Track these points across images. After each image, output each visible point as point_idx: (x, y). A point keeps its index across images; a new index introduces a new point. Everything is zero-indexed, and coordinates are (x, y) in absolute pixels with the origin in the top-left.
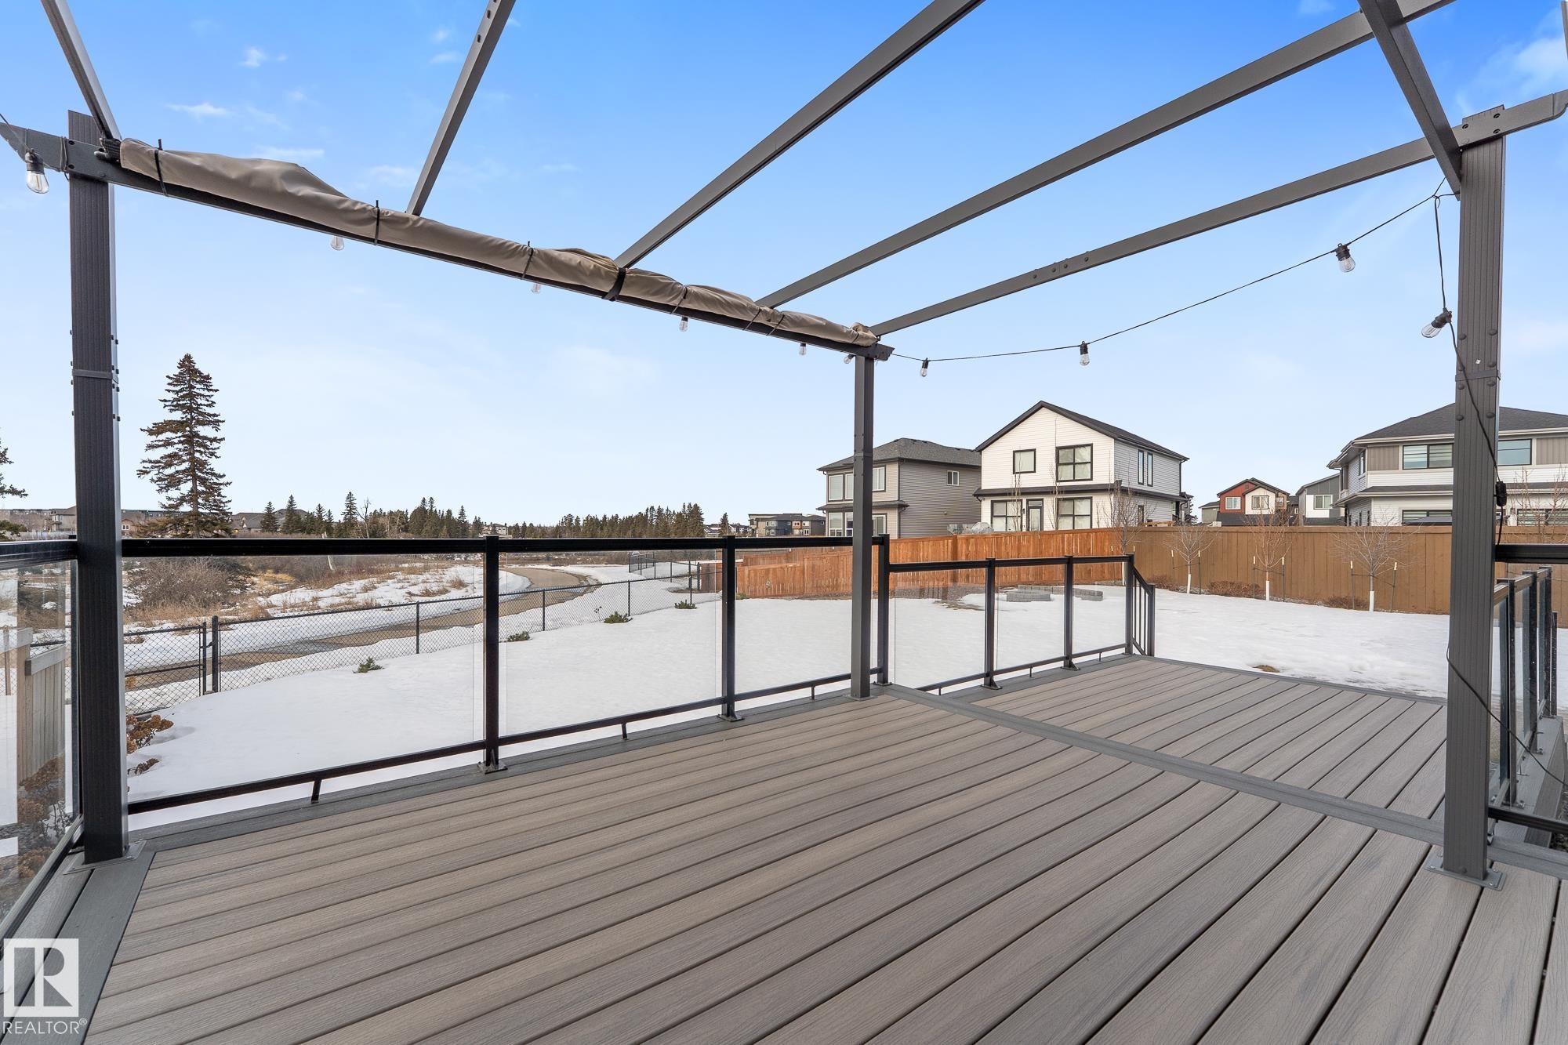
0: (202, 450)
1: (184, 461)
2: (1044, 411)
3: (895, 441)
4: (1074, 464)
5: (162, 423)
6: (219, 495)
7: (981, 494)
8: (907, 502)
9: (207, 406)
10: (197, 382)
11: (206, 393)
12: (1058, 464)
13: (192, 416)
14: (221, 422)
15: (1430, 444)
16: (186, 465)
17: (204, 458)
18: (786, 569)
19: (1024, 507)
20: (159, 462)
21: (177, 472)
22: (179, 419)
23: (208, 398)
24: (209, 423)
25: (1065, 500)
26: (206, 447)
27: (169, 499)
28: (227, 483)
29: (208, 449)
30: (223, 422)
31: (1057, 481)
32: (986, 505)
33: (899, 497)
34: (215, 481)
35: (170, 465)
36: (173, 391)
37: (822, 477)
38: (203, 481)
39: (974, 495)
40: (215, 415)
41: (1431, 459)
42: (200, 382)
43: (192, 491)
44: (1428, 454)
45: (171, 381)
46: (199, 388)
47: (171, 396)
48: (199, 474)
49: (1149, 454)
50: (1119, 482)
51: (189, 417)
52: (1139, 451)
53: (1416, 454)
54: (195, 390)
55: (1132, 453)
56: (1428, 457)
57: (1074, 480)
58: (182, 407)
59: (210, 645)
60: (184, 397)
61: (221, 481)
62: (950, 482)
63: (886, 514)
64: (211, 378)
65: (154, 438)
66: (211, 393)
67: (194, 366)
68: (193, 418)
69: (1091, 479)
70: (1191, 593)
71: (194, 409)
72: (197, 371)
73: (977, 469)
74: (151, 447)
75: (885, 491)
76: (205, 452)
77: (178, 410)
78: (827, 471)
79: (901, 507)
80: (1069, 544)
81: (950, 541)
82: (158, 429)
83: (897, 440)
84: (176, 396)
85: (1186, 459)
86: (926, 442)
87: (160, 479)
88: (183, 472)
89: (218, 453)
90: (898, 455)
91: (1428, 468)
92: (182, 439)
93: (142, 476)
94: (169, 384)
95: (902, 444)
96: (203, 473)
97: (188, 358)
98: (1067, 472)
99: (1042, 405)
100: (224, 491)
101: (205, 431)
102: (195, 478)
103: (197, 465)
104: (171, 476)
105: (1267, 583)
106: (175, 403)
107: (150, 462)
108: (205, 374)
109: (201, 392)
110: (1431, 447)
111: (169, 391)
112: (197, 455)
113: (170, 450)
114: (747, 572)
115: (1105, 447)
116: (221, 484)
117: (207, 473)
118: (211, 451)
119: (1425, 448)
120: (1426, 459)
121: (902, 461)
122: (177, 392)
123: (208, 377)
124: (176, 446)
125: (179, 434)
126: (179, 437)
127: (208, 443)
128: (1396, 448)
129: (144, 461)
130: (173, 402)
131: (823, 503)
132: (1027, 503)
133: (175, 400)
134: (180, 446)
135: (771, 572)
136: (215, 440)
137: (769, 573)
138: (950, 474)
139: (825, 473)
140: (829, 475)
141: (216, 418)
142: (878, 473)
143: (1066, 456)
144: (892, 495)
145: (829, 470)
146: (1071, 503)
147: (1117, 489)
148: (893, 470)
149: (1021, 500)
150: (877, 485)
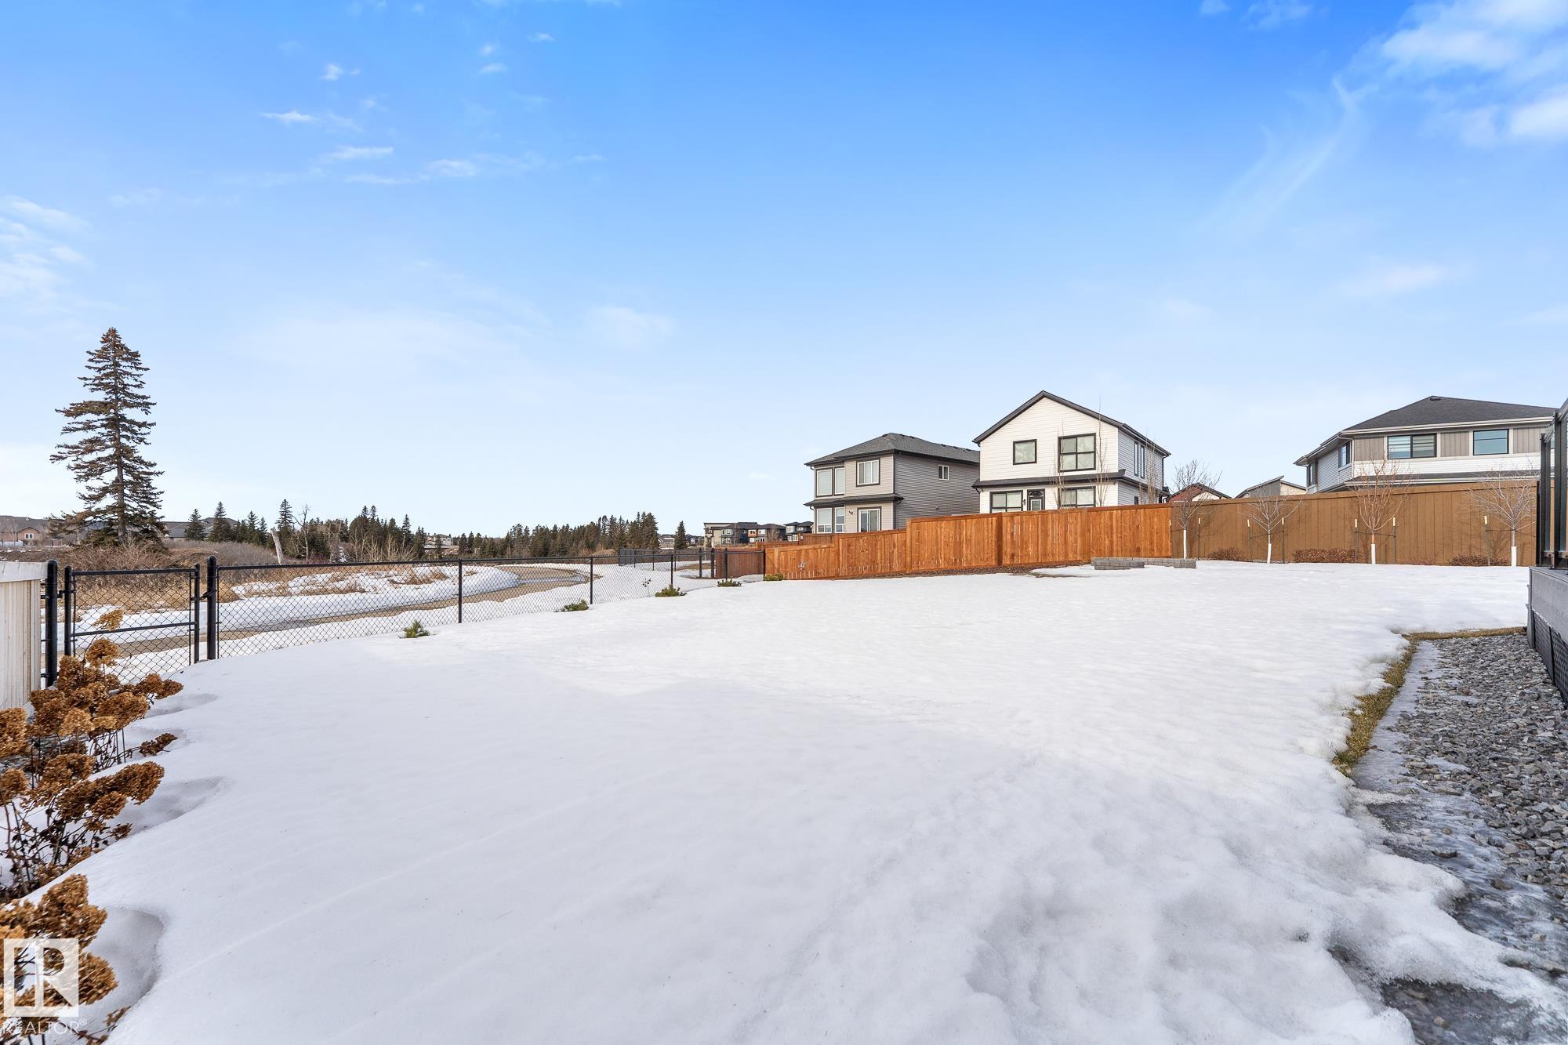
0: (129, 434)
1: (108, 447)
2: (1045, 398)
4: (1076, 454)
5: (81, 404)
6: (148, 486)
7: (980, 486)
8: (902, 495)
9: (135, 386)
10: (123, 359)
11: (134, 371)
12: (1060, 454)
13: (117, 398)
14: (151, 405)
15: (1413, 434)
16: (111, 451)
17: (130, 444)
18: (819, 550)
19: (1025, 497)
20: (78, 447)
21: (99, 459)
22: (102, 400)
23: (136, 377)
24: (139, 405)
25: (1067, 489)
26: (134, 432)
27: (90, 488)
28: (159, 473)
29: (136, 434)
30: (154, 404)
31: (1060, 471)
32: (985, 496)
33: (894, 491)
34: (145, 470)
35: (91, 451)
36: (95, 368)
37: (810, 472)
38: (130, 470)
39: (973, 487)
40: (144, 397)
41: (1414, 449)
42: (126, 360)
43: (117, 480)
44: (1412, 444)
45: (92, 357)
46: (125, 366)
47: (93, 374)
48: (126, 462)
50: (1122, 472)
51: (114, 397)
52: (1135, 442)
53: (1402, 444)
54: (121, 368)
55: (1130, 443)
56: (1412, 447)
57: (1077, 470)
58: (107, 386)
59: (204, 597)
60: (107, 375)
61: (152, 470)
62: (941, 477)
63: (880, 508)
64: (139, 356)
65: (71, 419)
66: (140, 372)
67: (119, 341)
68: (118, 399)
70: (1272, 563)
71: (120, 389)
72: (123, 347)
73: (975, 464)
74: (67, 430)
75: (879, 484)
76: (133, 438)
77: (100, 389)
78: (815, 466)
79: (896, 500)
81: (994, 519)
82: (76, 411)
83: (886, 435)
84: (98, 375)
85: (1168, 454)
87: (78, 467)
88: (107, 459)
89: (148, 439)
90: (893, 447)
91: (1412, 457)
92: (105, 422)
93: (56, 462)
94: (91, 360)
96: (130, 461)
97: (113, 332)
98: (1069, 461)
99: (1043, 395)
100: (155, 481)
101: (132, 414)
102: (121, 466)
103: (123, 452)
104: (92, 463)
106: (97, 382)
107: (67, 447)
108: (133, 350)
109: (128, 370)
110: (1414, 438)
111: (90, 368)
112: (123, 440)
113: (91, 434)
114: (777, 554)
115: (1110, 438)
116: (151, 474)
117: (135, 461)
118: (140, 436)
119: (1409, 438)
120: (1409, 450)
121: (898, 454)
122: (100, 370)
123: (136, 355)
124: (98, 430)
125: (102, 416)
126: (102, 420)
127: (136, 428)
128: (1381, 439)
129: (59, 446)
130: (95, 380)
131: (811, 498)
132: (1028, 494)
133: (97, 378)
134: (103, 430)
135: (803, 553)
136: (144, 424)
137: (801, 555)
138: (940, 468)
139: (813, 468)
140: (817, 470)
141: (145, 400)
142: (871, 466)
143: (1068, 446)
144: (887, 489)
145: (818, 465)
146: (1074, 493)
147: (1119, 478)
148: (888, 462)
149: (1022, 491)
150: (871, 477)
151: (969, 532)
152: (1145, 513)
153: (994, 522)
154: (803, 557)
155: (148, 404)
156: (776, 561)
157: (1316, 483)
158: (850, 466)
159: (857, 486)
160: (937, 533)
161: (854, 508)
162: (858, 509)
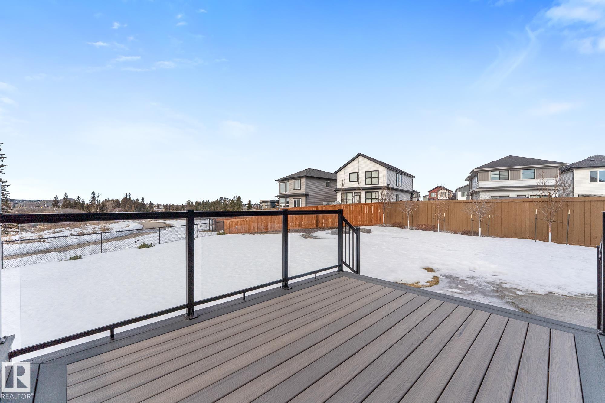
2: (360, 157)
4: (372, 178)
7: (337, 190)
8: (309, 194)
12: (366, 178)
15: (500, 171)
18: (245, 221)
19: (353, 195)
25: (368, 192)
28: (8, 185)
31: (366, 185)
32: (339, 195)
33: (306, 192)
37: (277, 184)
39: (334, 191)
44: (500, 174)
49: (400, 174)
50: (388, 185)
52: (397, 173)
53: (495, 175)
55: (394, 174)
56: (500, 176)
57: (372, 184)
61: (6, 184)
62: (327, 186)
63: (301, 198)
69: (378, 184)
70: (409, 229)
73: (335, 180)
75: (300, 189)
78: (279, 181)
79: (307, 195)
80: (363, 209)
83: (307, 169)
85: (415, 177)
86: (318, 170)
90: (307, 174)
91: (500, 180)
95: (308, 170)
98: (369, 181)
99: (359, 155)
105: (438, 224)
110: (501, 172)
114: (228, 222)
115: (383, 171)
116: (5, 186)
119: (498, 172)
120: (499, 177)
121: (307, 177)
128: (488, 173)
131: (278, 194)
132: (354, 194)
137: (238, 222)
138: (327, 183)
139: (278, 182)
140: (280, 183)
141: (2, 156)
142: (298, 182)
143: (369, 175)
144: (303, 191)
145: (280, 181)
146: (371, 194)
147: (388, 188)
148: (304, 180)
149: (352, 193)
150: (298, 187)
154: (239, 224)
155: (4, 157)
156: (228, 226)
157: (472, 188)
158: (291, 182)
159: (293, 190)
161: (292, 198)
162: (293, 199)
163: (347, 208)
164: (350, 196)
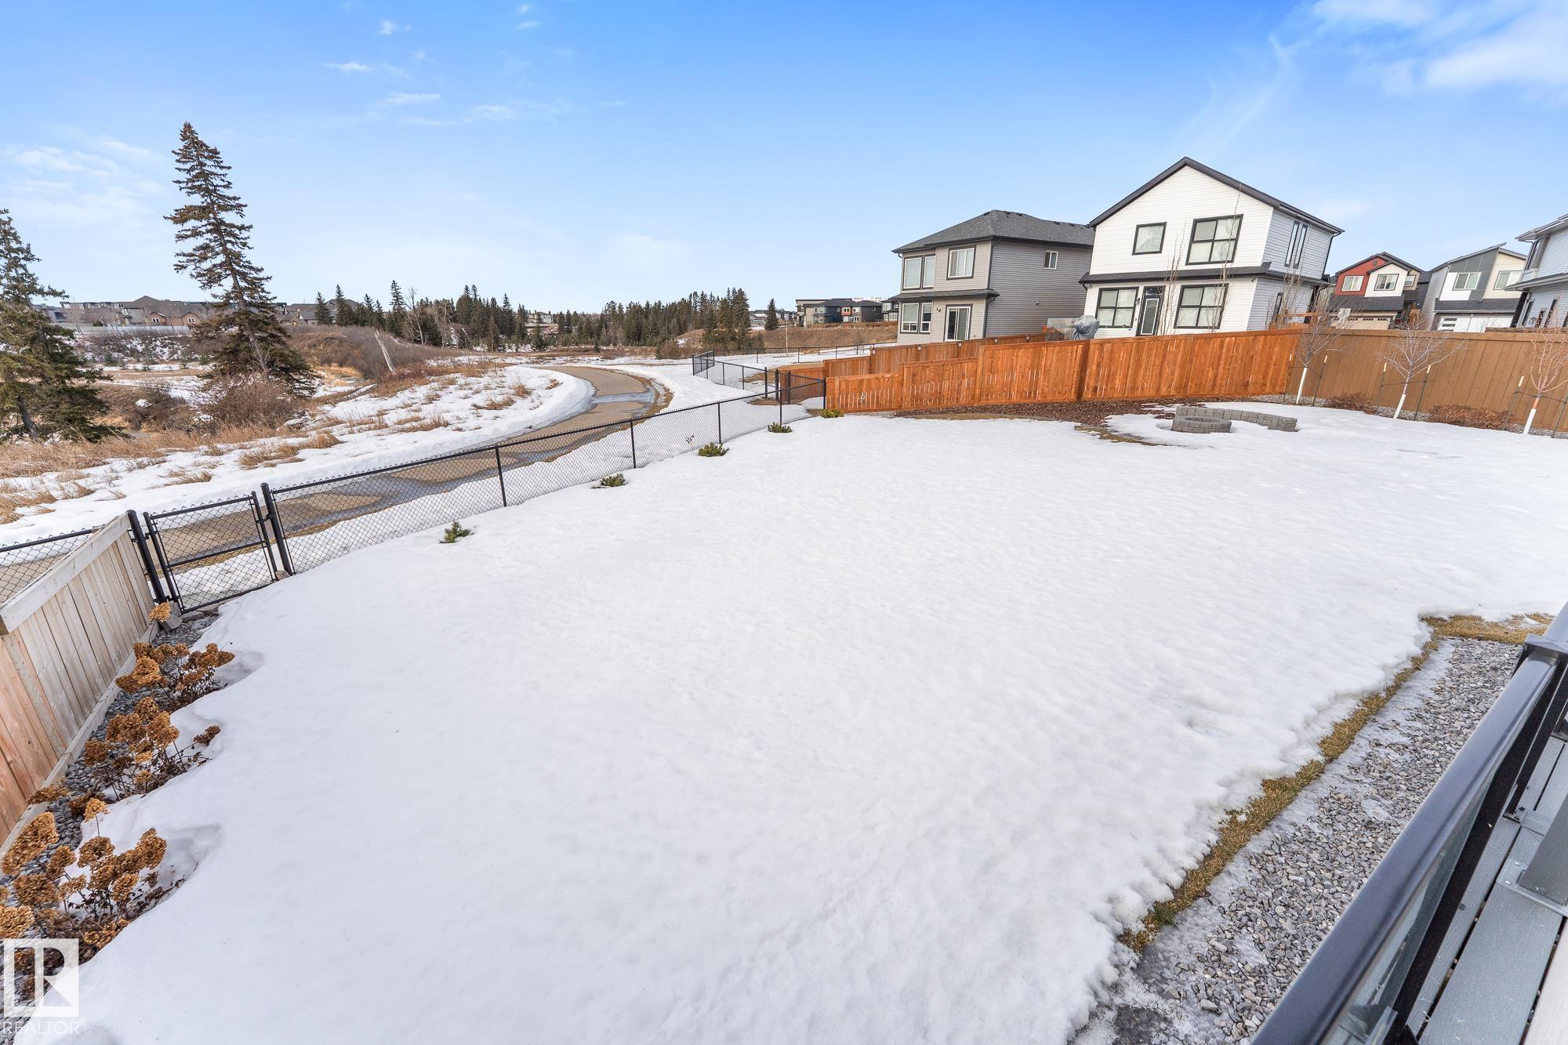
0: (233, 240)
1: (218, 254)
2: (1186, 167)
3: (985, 215)
4: (1213, 241)
5: (183, 209)
6: (263, 291)
7: (1088, 281)
8: (997, 291)
9: (224, 187)
10: (206, 158)
11: (218, 171)
12: (1192, 241)
13: (212, 200)
14: (243, 206)
16: (221, 258)
17: (238, 250)
19: (1140, 296)
20: (193, 255)
21: (215, 266)
22: (200, 204)
23: (222, 177)
24: (232, 208)
25: (1193, 287)
26: (235, 236)
27: (215, 296)
28: (268, 278)
29: (239, 239)
30: (246, 206)
31: (1188, 264)
32: (1092, 294)
33: (989, 286)
34: (255, 275)
35: (206, 259)
36: (184, 170)
37: (898, 260)
38: (244, 276)
39: (1080, 282)
40: (235, 198)
42: (210, 158)
43: (234, 287)
45: (178, 158)
46: (210, 166)
47: (183, 176)
48: (237, 268)
49: (1304, 226)
50: (1266, 264)
51: (209, 201)
52: (1294, 225)
54: (206, 168)
55: (1288, 224)
57: (1209, 263)
58: (199, 188)
59: (268, 517)
60: (197, 177)
61: (261, 275)
62: (1046, 265)
63: (971, 305)
64: (219, 153)
65: (179, 227)
66: (224, 171)
67: (197, 138)
68: (213, 203)
69: (1233, 261)
70: (1400, 417)
71: (212, 191)
72: (202, 145)
73: (1088, 248)
74: (180, 237)
75: (972, 277)
76: (237, 243)
77: (195, 193)
78: (903, 253)
79: (990, 297)
81: (1080, 346)
82: (181, 217)
83: (989, 213)
84: (188, 176)
85: (1340, 232)
86: (1021, 215)
87: (200, 275)
88: (221, 265)
89: (250, 243)
90: (992, 232)
92: (209, 227)
93: (180, 271)
94: (178, 161)
95: (995, 217)
96: (241, 267)
97: (188, 127)
98: (1201, 252)
99: (1185, 163)
100: (267, 286)
101: (229, 217)
102: (234, 273)
103: (232, 259)
104: (209, 270)
106: (190, 185)
107: (184, 255)
108: (212, 147)
109: (213, 170)
111: (180, 170)
112: (229, 246)
113: (200, 241)
114: (837, 383)
115: (1258, 220)
116: (261, 279)
117: (245, 267)
118: (242, 241)
121: (997, 241)
122: (189, 171)
123: (215, 152)
124: (206, 236)
125: (204, 222)
126: (205, 225)
127: (237, 232)
129: (178, 255)
130: (187, 183)
131: (897, 292)
132: (1144, 292)
133: (189, 181)
134: (209, 236)
135: (865, 383)
136: (241, 228)
138: (1048, 254)
139: (901, 255)
140: (905, 258)
141: (237, 202)
142: (965, 255)
143: (1204, 231)
144: (980, 283)
145: (906, 252)
146: (1200, 291)
147: (1263, 274)
148: (984, 250)
149: (1137, 288)
150: (964, 269)
151: (1049, 362)
152: (1265, 340)
153: (1080, 350)
154: (864, 387)
155: (241, 205)
156: (837, 392)
158: (942, 255)
159: (948, 279)
160: (1012, 363)
161: (942, 305)
162: (947, 306)
163: (1178, 347)
164: (1126, 298)
